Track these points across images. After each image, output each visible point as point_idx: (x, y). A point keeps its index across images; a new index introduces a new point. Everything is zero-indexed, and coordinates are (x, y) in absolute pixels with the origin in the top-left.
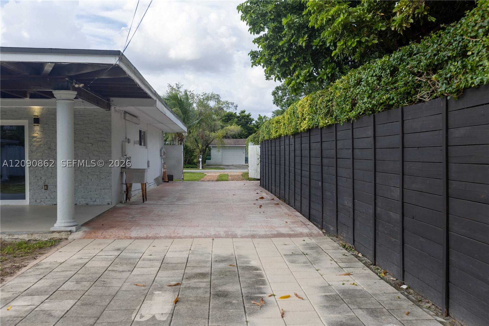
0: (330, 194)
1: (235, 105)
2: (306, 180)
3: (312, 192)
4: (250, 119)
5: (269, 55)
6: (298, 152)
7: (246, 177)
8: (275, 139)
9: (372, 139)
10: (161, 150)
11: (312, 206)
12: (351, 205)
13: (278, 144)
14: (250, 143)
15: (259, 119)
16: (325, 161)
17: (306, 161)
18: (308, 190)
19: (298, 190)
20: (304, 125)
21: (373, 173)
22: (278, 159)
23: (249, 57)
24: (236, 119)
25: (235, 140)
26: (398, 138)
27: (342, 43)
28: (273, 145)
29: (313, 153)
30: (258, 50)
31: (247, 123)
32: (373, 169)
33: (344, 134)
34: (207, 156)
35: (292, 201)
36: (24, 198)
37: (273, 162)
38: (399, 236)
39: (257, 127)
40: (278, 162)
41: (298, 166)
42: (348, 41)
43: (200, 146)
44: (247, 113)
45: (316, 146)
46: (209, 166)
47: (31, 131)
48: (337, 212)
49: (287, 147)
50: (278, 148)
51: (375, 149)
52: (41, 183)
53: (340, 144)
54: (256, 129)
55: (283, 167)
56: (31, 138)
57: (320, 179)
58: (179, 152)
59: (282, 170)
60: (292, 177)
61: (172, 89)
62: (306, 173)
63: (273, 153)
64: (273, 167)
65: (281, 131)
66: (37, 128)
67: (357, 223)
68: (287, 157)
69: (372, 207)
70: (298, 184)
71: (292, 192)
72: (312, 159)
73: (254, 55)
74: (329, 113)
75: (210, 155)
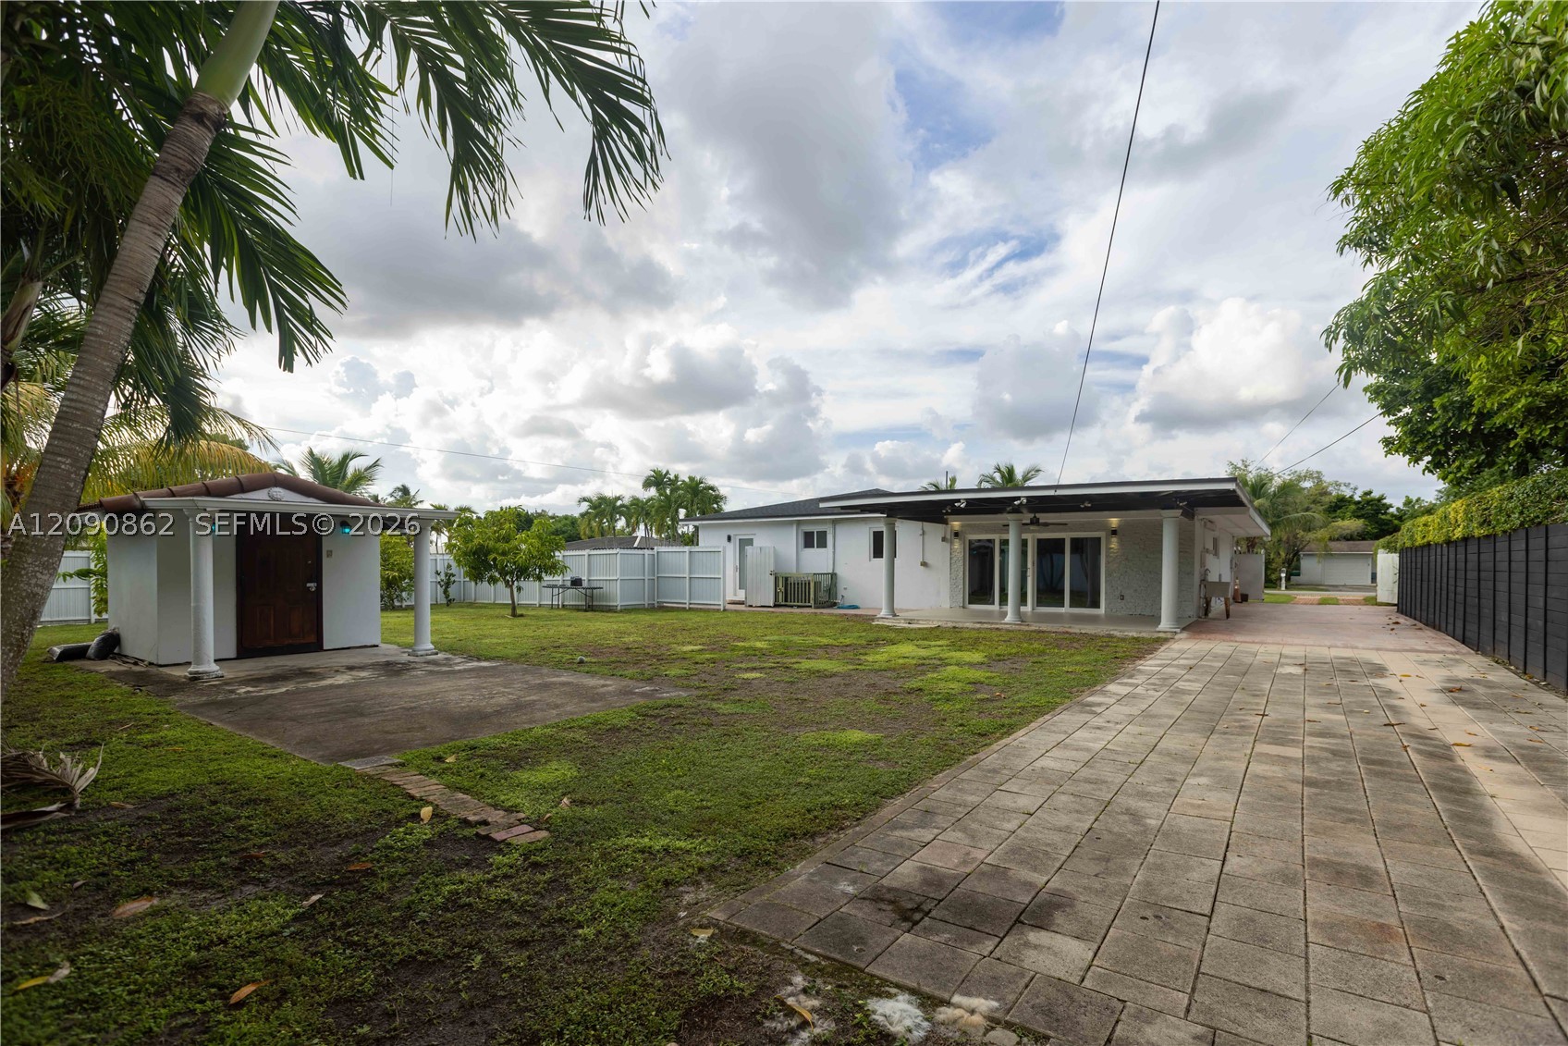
0: (1487, 611)
1: (1352, 486)
2: (1460, 598)
3: (1468, 610)
4: (1384, 505)
5: (1412, 442)
6: (1452, 565)
7: (1373, 602)
8: (1422, 547)
9: (1524, 553)
10: (1231, 561)
11: (1467, 627)
12: (1507, 620)
13: (1426, 553)
14: (1380, 551)
15: (1405, 504)
16: (1483, 574)
17: (1461, 574)
18: (1462, 609)
19: (1451, 611)
20: (1458, 533)
21: (1524, 586)
22: (1425, 573)
23: (1381, 445)
24: (1353, 507)
25: (1351, 542)
26: (1543, 552)
27: (1525, 430)
28: (1419, 554)
29: (1470, 566)
30: (1395, 435)
31: (1378, 512)
32: (1524, 581)
33: (1502, 545)
34: (1294, 569)
35: (1443, 625)
36: (1099, 607)
37: (1419, 577)
38: (1542, 641)
39: (1400, 518)
40: (1425, 578)
41: (1452, 582)
42: (1536, 428)
43: (1283, 554)
44: (1376, 495)
45: (1473, 558)
46: (1299, 586)
47: (1108, 542)
48: (1494, 629)
49: (1439, 557)
50: (1426, 559)
51: (1527, 561)
52: (1117, 593)
53: (1498, 555)
54: (1396, 522)
55: (1432, 583)
56: (1108, 549)
57: (1476, 594)
58: (1258, 562)
59: (1432, 587)
60: (1444, 596)
61: (1236, 468)
62: (1461, 590)
63: (1419, 566)
64: (1418, 584)
65: (1430, 538)
66: (1114, 540)
67: (1513, 638)
68: (1438, 571)
69: (1524, 618)
70: (1451, 604)
71: (1443, 615)
72: (1469, 573)
73: (1388, 442)
74: (1486, 522)
75: (1298, 568)
